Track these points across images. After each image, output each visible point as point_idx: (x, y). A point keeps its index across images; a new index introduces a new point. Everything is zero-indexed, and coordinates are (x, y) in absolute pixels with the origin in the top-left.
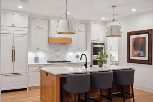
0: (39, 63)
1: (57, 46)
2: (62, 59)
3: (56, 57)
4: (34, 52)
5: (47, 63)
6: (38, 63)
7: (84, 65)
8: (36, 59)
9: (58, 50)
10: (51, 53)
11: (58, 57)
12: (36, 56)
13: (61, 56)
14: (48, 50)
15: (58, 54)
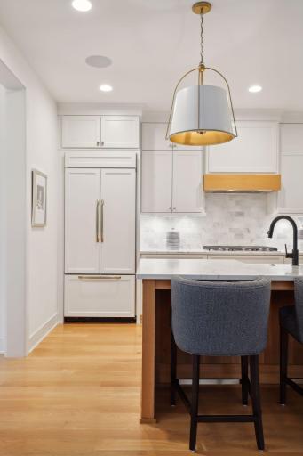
0: (181, 250)
1: (238, 203)
2: (252, 241)
3: (233, 235)
4: (167, 219)
5: (202, 251)
6: (178, 248)
7: (288, 256)
8: (173, 238)
9: (241, 214)
10: (218, 224)
11: (240, 235)
12: (171, 230)
13: (249, 231)
14: (204, 213)
15: (239, 224)
